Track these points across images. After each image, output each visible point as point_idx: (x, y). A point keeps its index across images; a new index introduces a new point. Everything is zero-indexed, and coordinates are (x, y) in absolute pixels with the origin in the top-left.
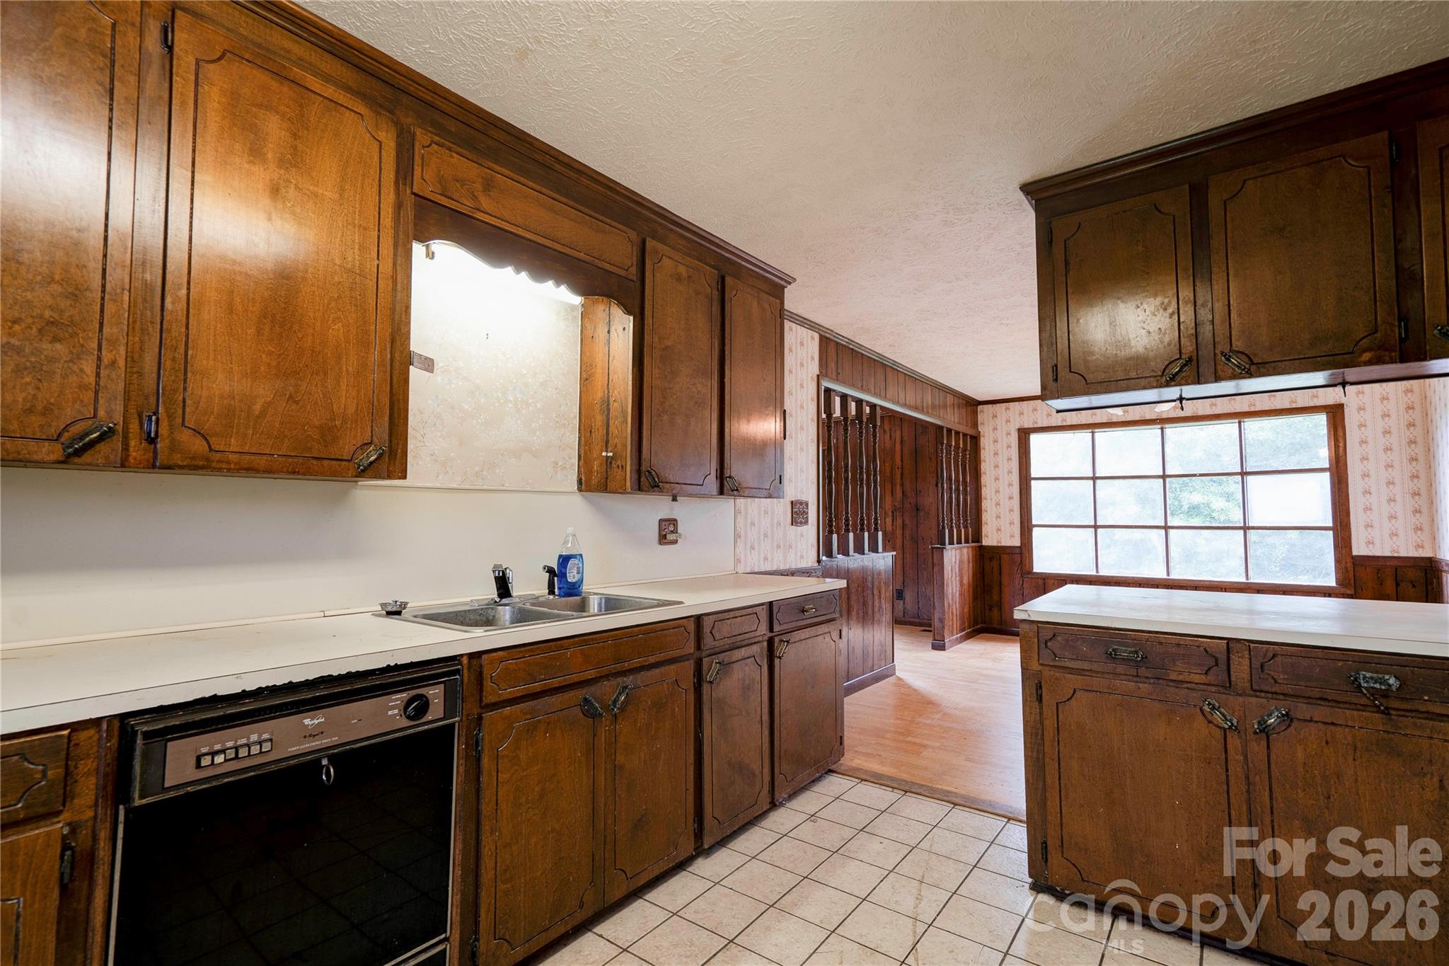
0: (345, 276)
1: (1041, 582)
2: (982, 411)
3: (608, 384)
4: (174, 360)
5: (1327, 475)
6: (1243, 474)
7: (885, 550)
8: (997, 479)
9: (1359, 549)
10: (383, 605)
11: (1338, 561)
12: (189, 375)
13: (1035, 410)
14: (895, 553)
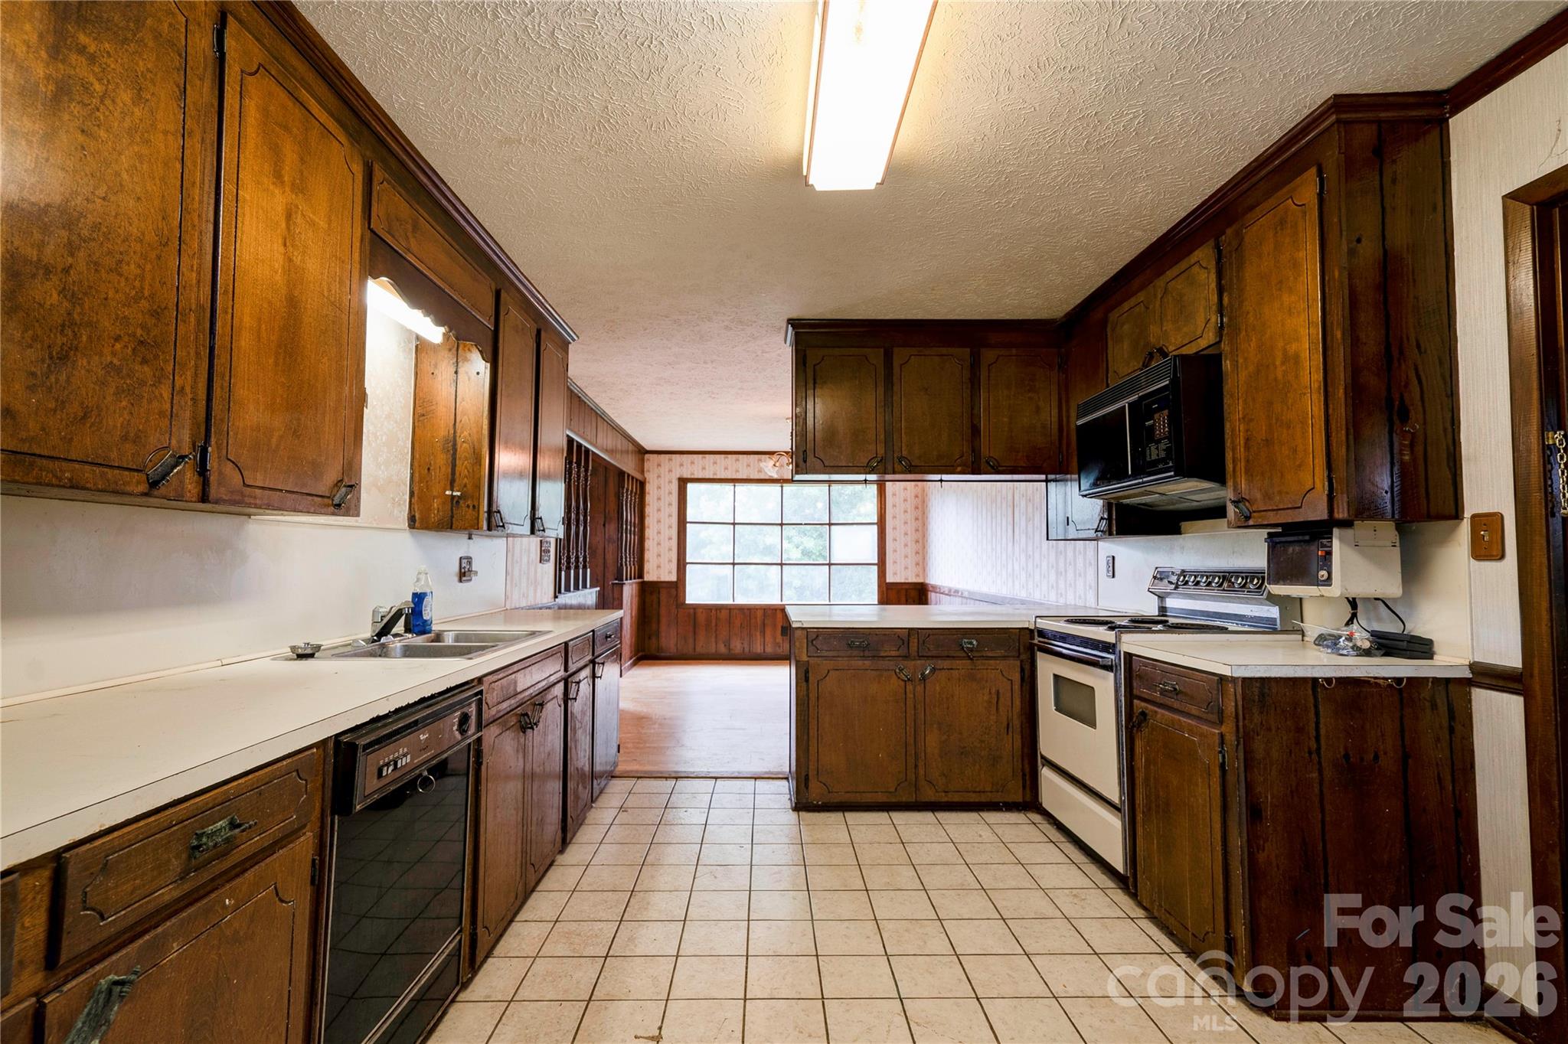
0: (330, 308)
1: (692, 611)
2: (648, 460)
3: (455, 424)
4: (222, 388)
5: (876, 527)
6: (830, 524)
7: (592, 586)
8: (659, 521)
9: (890, 579)
10: (293, 649)
11: (879, 586)
12: (232, 404)
13: (692, 463)
14: (598, 589)
